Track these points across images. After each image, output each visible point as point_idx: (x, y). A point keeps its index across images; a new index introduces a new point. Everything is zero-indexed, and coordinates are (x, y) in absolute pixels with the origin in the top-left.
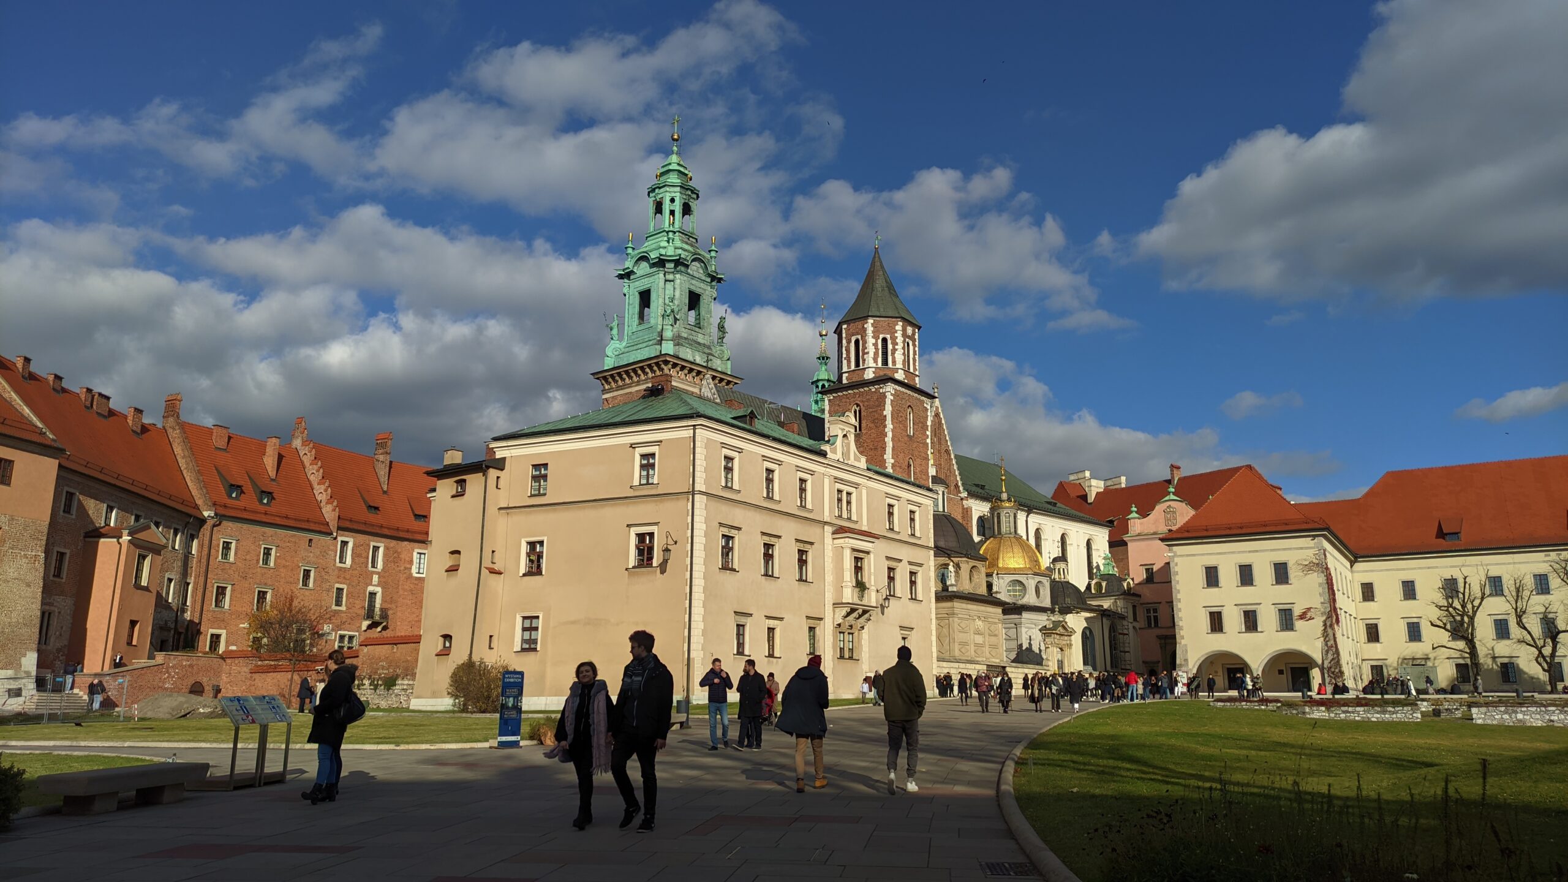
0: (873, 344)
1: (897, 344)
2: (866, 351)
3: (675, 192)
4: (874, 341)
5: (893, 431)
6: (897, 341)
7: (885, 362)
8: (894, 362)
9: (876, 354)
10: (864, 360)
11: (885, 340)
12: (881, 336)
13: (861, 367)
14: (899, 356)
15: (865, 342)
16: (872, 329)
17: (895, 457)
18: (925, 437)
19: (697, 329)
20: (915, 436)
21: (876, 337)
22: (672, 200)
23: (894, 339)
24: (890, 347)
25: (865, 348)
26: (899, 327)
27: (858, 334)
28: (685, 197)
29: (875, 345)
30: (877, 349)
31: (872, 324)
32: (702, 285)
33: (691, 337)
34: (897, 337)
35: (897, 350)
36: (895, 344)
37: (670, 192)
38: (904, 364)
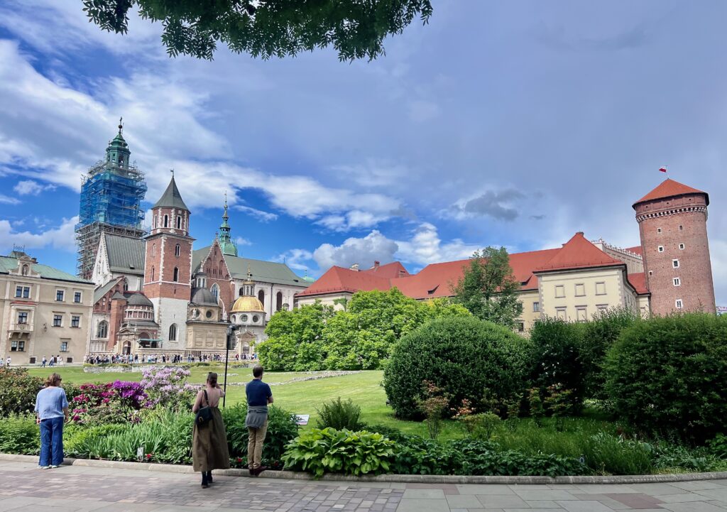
3: (115, 151)
4: (161, 217)
5: (164, 255)
6: (172, 216)
7: (166, 226)
8: (170, 226)
9: (162, 222)
10: (157, 225)
11: (166, 217)
12: (165, 215)
13: (156, 228)
14: (172, 223)
15: (158, 217)
16: (161, 212)
17: (165, 266)
20: (181, 256)
21: (162, 215)
22: (114, 155)
23: (170, 216)
24: (168, 219)
25: (158, 220)
26: (173, 211)
27: (156, 214)
28: (120, 153)
29: (162, 219)
31: (161, 210)
35: (171, 220)
36: (170, 217)
37: (113, 151)
38: (175, 226)
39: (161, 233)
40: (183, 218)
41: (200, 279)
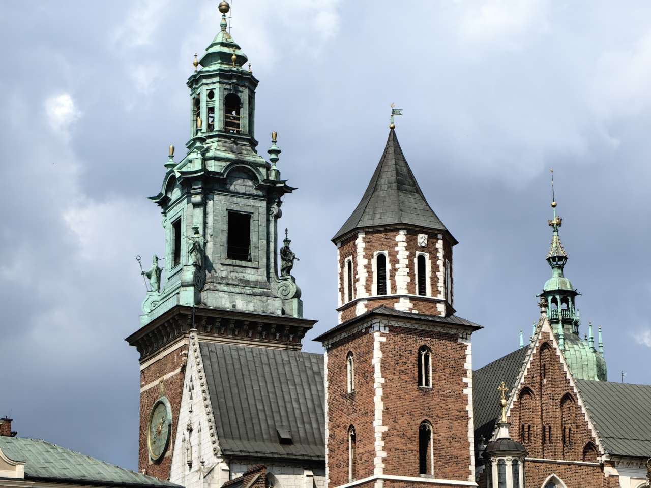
0: (366, 267)
1: (397, 262)
2: (357, 277)
3: (214, 83)
4: (366, 262)
5: (384, 386)
6: (398, 257)
7: (382, 289)
8: (394, 288)
9: (369, 280)
10: (355, 290)
11: (381, 260)
12: (376, 253)
13: (353, 300)
14: (401, 279)
15: (356, 265)
16: (364, 245)
17: (391, 422)
18: (457, 387)
19: (243, 263)
20: (436, 387)
21: (369, 257)
22: (211, 95)
23: (394, 255)
24: (388, 267)
25: (356, 273)
26: (401, 237)
27: (349, 255)
28: (228, 87)
29: (368, 267)
30: (370, 272)
31: (364, 239)
32: (252, 202)
33: (234, 275)
34: (397, 253)
35: (397, 270)
36: (395, 260)
37: (207, 84)
38: (410, 286)
39: (370, 316)
40: (434, 258)
41: (501, 465)
